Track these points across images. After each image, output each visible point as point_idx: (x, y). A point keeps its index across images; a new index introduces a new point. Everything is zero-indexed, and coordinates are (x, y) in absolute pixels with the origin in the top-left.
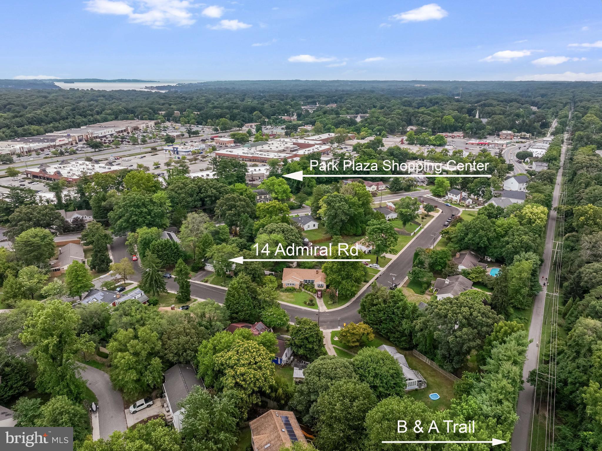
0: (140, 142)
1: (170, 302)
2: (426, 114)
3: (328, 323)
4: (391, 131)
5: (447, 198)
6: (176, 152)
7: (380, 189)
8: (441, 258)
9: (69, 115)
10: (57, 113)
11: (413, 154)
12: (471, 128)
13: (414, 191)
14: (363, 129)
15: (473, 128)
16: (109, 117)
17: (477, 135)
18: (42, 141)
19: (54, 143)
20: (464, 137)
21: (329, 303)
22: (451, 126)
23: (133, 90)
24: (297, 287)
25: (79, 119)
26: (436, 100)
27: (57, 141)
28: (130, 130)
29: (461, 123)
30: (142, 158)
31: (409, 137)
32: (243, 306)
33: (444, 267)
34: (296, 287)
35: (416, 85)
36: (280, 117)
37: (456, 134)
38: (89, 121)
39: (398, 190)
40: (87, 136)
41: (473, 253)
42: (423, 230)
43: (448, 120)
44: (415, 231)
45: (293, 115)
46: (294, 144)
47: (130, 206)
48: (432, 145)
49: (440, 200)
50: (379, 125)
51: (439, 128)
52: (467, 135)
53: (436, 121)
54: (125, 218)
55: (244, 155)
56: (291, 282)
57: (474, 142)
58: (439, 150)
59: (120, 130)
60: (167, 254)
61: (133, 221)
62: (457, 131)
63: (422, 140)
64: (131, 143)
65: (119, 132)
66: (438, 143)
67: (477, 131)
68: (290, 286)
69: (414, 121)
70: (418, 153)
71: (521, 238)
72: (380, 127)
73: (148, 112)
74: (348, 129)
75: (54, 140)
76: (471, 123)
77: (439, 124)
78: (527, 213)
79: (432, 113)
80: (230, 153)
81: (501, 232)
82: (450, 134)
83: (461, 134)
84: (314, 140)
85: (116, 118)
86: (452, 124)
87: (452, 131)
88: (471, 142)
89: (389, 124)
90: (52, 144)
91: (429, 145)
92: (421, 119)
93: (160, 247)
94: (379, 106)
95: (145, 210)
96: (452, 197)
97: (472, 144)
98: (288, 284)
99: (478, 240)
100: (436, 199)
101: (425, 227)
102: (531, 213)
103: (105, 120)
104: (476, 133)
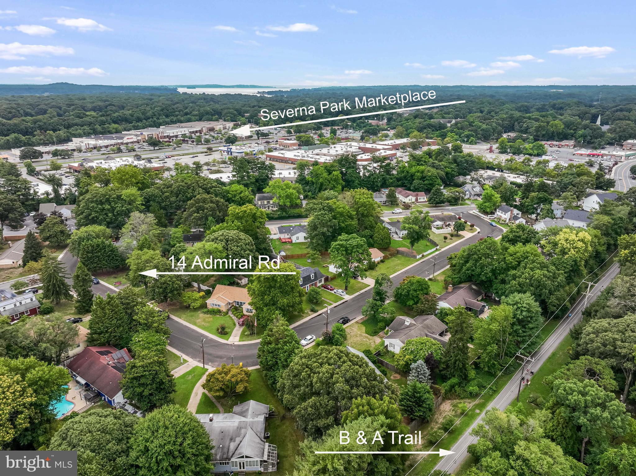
0: (203, 142)
1: (69, 312)
2: (533, 119)
3: (225, 359)
4: (485, 137)
5: (495, 216)
6: (230, 153)
7: (419, 201)
8: (416, 291)
9: (155, 115)
10: (143, 113)
11: (489, 163)
12: (584, 136)
13: (461, 205)
14: (449, 134)
15: (586, 136)
16: (193, 118)
17: (592, 145)
18: (112, 138)
19: (122, 141)
20: (575, 146)
21: (246, 333)
22: (559, 134)
23: (239, 94)
24: (224, 309)
25: (163, 118)
26: (560, 106)
27: (125, 139)
28: (205, 130)
29: (574, 130)
30: (193, 157)
31: (500, 145)
32: (107, 327)
33: (416, 303)
34: (221, 309)
35: (552, 91)
36: (366, 121)
37: (564, 143)
38: (171, 121)
39: (438, 203)
40: (158, 135)
41: (474, 287)
42: (437, 253)
43: (556, 126)
44: (425, 254)
45: (383, 119)
46: (360, 148)
47: (92, 202)
48: (528, 154)
49: (487, 218)
50: (469, 131)
51: (543, 135)
52: (578, 145)
53: (540, 127)
54: (84, 214)
55: (296, 158)
56: (215, 302)
57: (583, 152)
58: (534, 161)
59: (195, 130)
60: (98, 257)
61: (93, 218)
62: (567, 139)
63: (516, 148)
64: (195, 143)
65: (193, 132)
66: (536, 152)
67: (591, 139)
68: (215, 308)
69: (517, 127)
70: (496, 162)
71: (531, 273)
72: (470, 133)
73: (232, 114)
74: (432, 134)
75: (122, 138)
76: (585, 129)
77: (544, 130)
78: (560, 240)
79: (541, 118)
80: (282, 156)
81: (511, 262)
82: (557, 143)
83: (572, 142)
84: (386, 145)
85: (200, 120)
86: (561, 131)
87: (561, 140)
88: (579, 152)
89: (483, 130)
90: (119, 141)
91: (525, 154)
92: (525, 125)
93: (90, 248)
94: (486, 111)
95: (107, 207)
96: (501, 215)
97: (581, 155)
98: (213, 304)
99: (478, 270)
100: (482, 216)
101: (443, 250)
102: (567, 240)
103: (189, 121)
104: (589, 143)
